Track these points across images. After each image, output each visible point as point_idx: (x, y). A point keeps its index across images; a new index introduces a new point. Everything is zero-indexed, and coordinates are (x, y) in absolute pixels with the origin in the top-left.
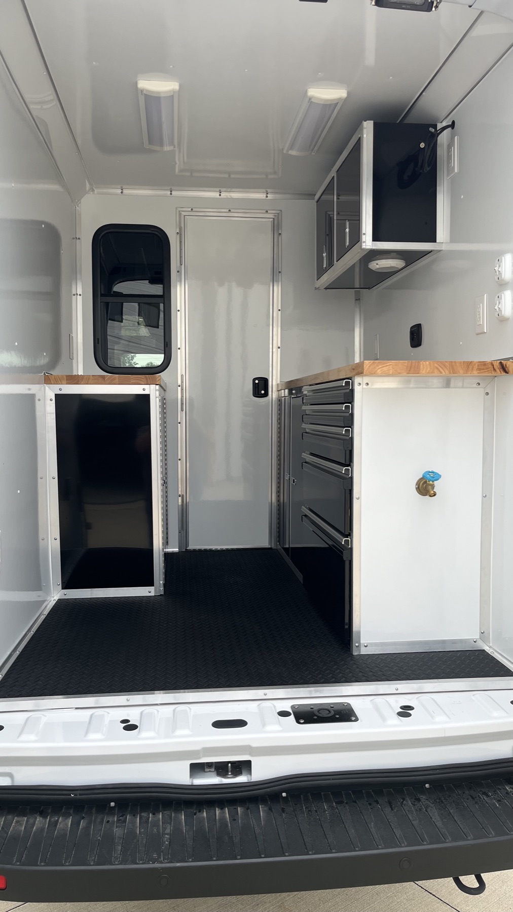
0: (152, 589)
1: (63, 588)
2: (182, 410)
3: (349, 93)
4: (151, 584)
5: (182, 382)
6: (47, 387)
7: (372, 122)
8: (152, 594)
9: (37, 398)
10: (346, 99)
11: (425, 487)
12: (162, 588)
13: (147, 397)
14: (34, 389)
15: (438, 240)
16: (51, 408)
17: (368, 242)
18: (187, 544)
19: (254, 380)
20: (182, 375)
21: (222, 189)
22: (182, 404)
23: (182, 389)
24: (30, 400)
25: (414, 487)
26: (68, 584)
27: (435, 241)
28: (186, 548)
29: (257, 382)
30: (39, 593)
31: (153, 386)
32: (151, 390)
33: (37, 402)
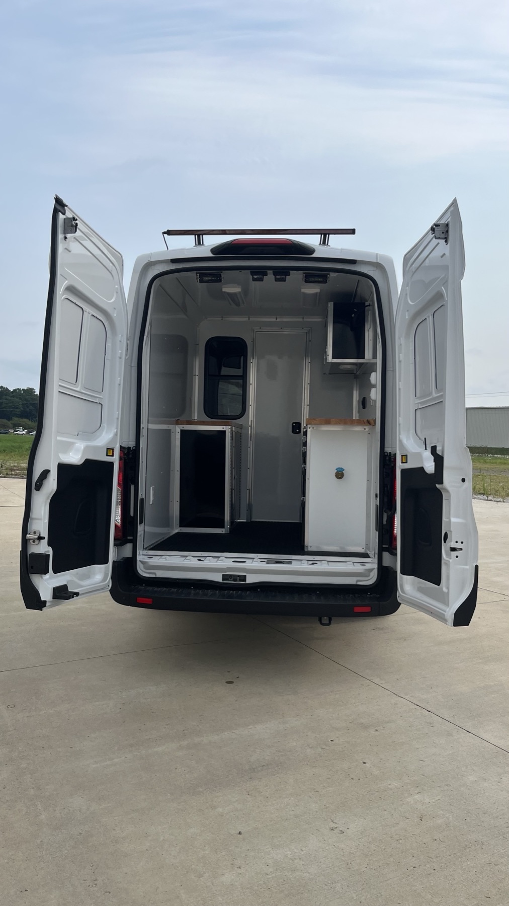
0: (223, 530)
1: (180, 526)
2: (251, 440)
3: (321, 290)
4: (223, 527)
5: (251, 424)
6: (177, 426)
7: (332, 303)
8: (224, 532)
9: (172, 431)
10: (320, 292)
11: (340, 474)
12: (228, 530)
13: (224, 432)
14: (171, 427)
15: (366, 358)
16: (178, 436)
17: (330, 359)
18: (251, 518)
19: (293, 423)
20: (251, 420)
21: (278, 317)
22: (251, 436)
23: (251, 428)
24: (168, 434)
25: (334, 475)
26: (182, 525)
27: (364, 358)
28: (251, 519)
29: (294, 424)
30: (167, 528)
31: (228, 427)
32: (227, 428)
33: (172, 434)
